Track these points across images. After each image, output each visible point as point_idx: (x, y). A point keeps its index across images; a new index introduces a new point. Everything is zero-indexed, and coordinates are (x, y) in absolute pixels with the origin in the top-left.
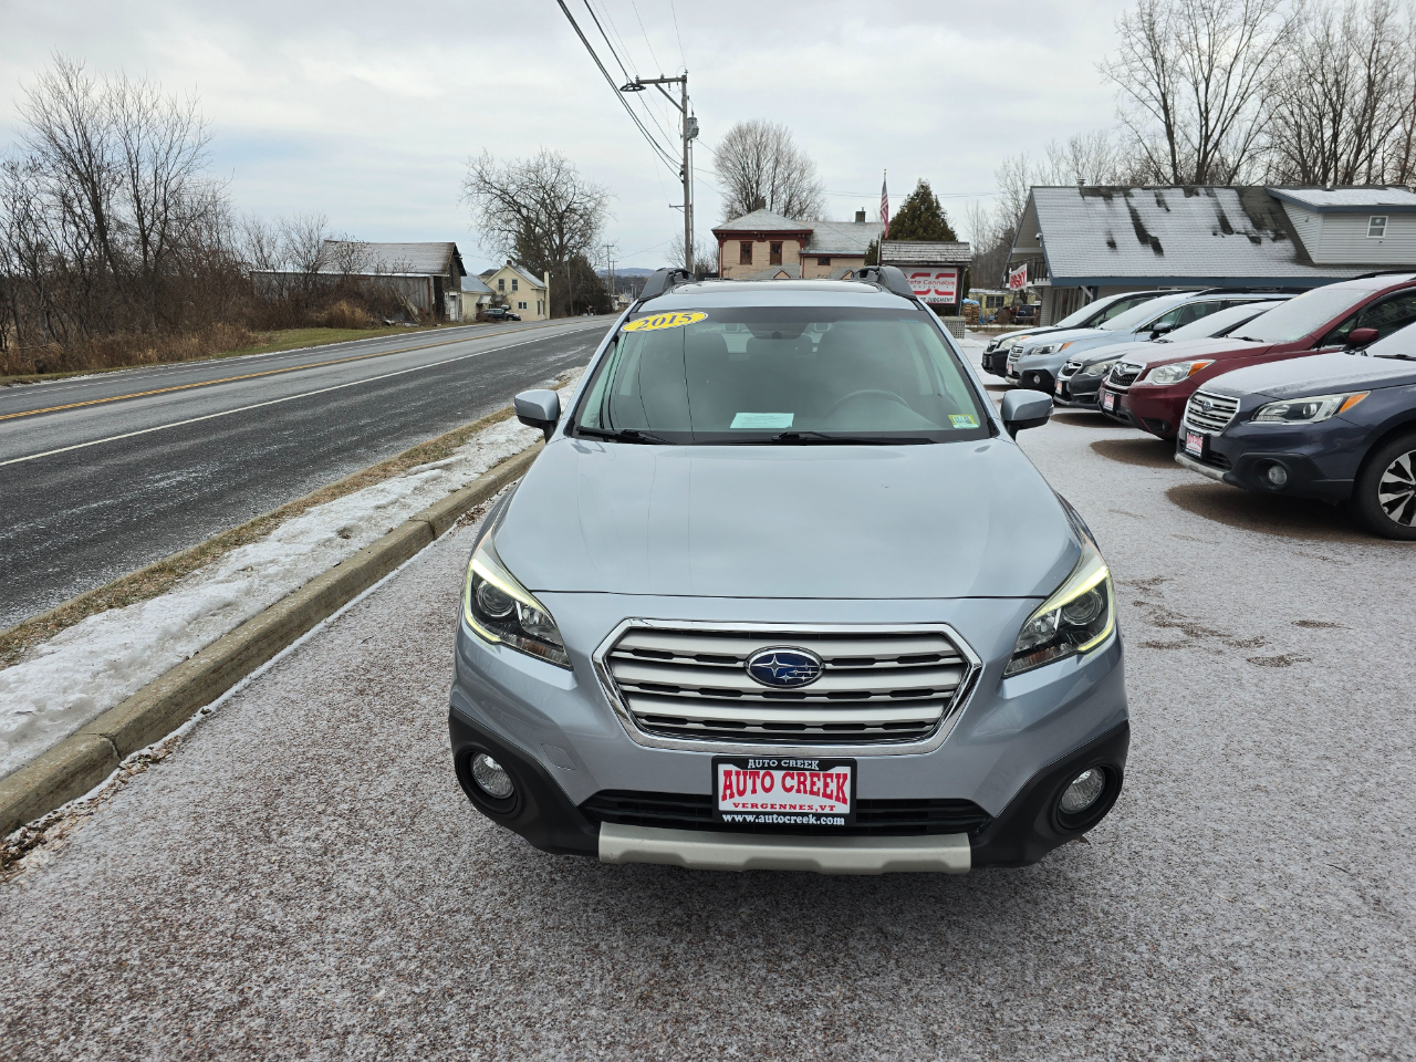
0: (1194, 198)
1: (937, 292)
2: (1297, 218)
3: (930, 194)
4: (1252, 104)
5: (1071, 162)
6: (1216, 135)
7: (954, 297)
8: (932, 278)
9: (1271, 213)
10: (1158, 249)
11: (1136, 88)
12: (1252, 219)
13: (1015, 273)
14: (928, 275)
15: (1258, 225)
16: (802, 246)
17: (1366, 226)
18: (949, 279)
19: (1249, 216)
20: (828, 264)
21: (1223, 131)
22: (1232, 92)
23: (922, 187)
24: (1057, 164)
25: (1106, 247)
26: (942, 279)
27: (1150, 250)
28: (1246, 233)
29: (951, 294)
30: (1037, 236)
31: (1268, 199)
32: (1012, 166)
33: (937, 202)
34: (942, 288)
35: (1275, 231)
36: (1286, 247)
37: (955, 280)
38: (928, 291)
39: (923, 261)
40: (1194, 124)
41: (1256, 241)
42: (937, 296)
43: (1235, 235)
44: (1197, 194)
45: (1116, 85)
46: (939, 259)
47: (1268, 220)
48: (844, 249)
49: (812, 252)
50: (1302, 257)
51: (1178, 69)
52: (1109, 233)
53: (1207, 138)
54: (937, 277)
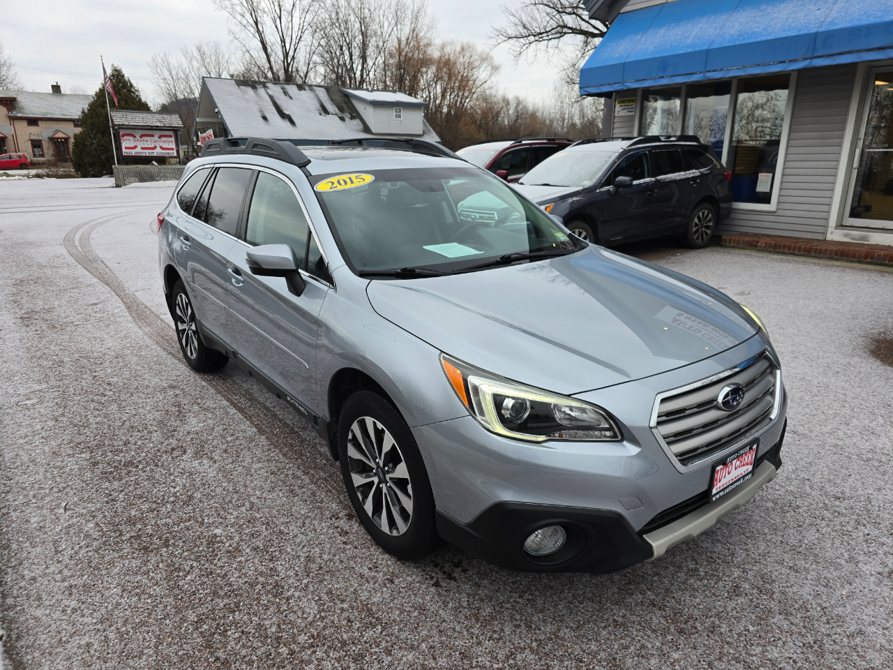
0: (303, 92)
1: (161, 148)
2: (360, 107)
3: (123, 76)
4: (307, 37)
5: (200, 61)
6: (291, 53)
7: (175, 151)
8: (156, 138)
9: (346, 103)
10: (292, 122)
11: (239, 18)
12: (337, 106)
13: (204, 135)
14: (153, 136)
15: (341, 110)
16: (9, 110)
17: (393, 113)
18: (168, 139)
19: (335, 104)
20: (38, 125)
21: (295, 50)
22: (296, 28)
23: (116, 71)
24: (190, 61)
25: (261, 119)
26: (163, 139)
27: (288, 123)
28: (336, 114)
29: (173, 149)
30: (216, 111)
31: (342, 95)
32: (159, 60)
33: (130, 83)
34: (165, 146)
35: (350, 114)
36: (357, 122)
37: (173, 139)
38: (155, 148)
39: (147, 126)
40: (277, 44)
41: (342, 119)
42: (162, 151)
43: (331, 116)
44: (305, 90)
45: (225, 14)
46: (159, 125)
47: (345, 107)
48: (48, 113)
49: (19, 115)
50: (366, 129)
51: (261, 8)
52: (261, 111)
53: (287, 54)
54: (160, 137)
